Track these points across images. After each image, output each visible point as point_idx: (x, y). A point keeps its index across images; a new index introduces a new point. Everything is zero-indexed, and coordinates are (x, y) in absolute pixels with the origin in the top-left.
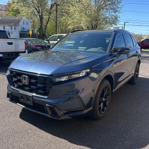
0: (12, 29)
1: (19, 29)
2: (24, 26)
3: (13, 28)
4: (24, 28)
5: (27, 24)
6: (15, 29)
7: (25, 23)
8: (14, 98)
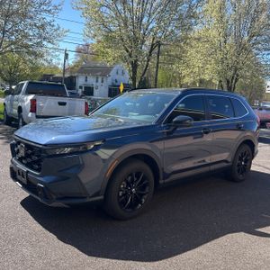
0: (97, 81)
1: (109, 81)
2: (117, 77)
3: (100, 80)
4: (116, 81)
5: (123, 73)
6: (102, 82)
7: (120, 72)
8: (14, 174)
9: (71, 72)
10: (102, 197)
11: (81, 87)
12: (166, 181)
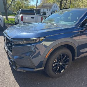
0: (47, 10)
4: (54, 10)
5: (57, 7)
6: (49, 10)
9: (39, 7)
10: (43, 68)
11: (42, 13)
12: (78, 57)
